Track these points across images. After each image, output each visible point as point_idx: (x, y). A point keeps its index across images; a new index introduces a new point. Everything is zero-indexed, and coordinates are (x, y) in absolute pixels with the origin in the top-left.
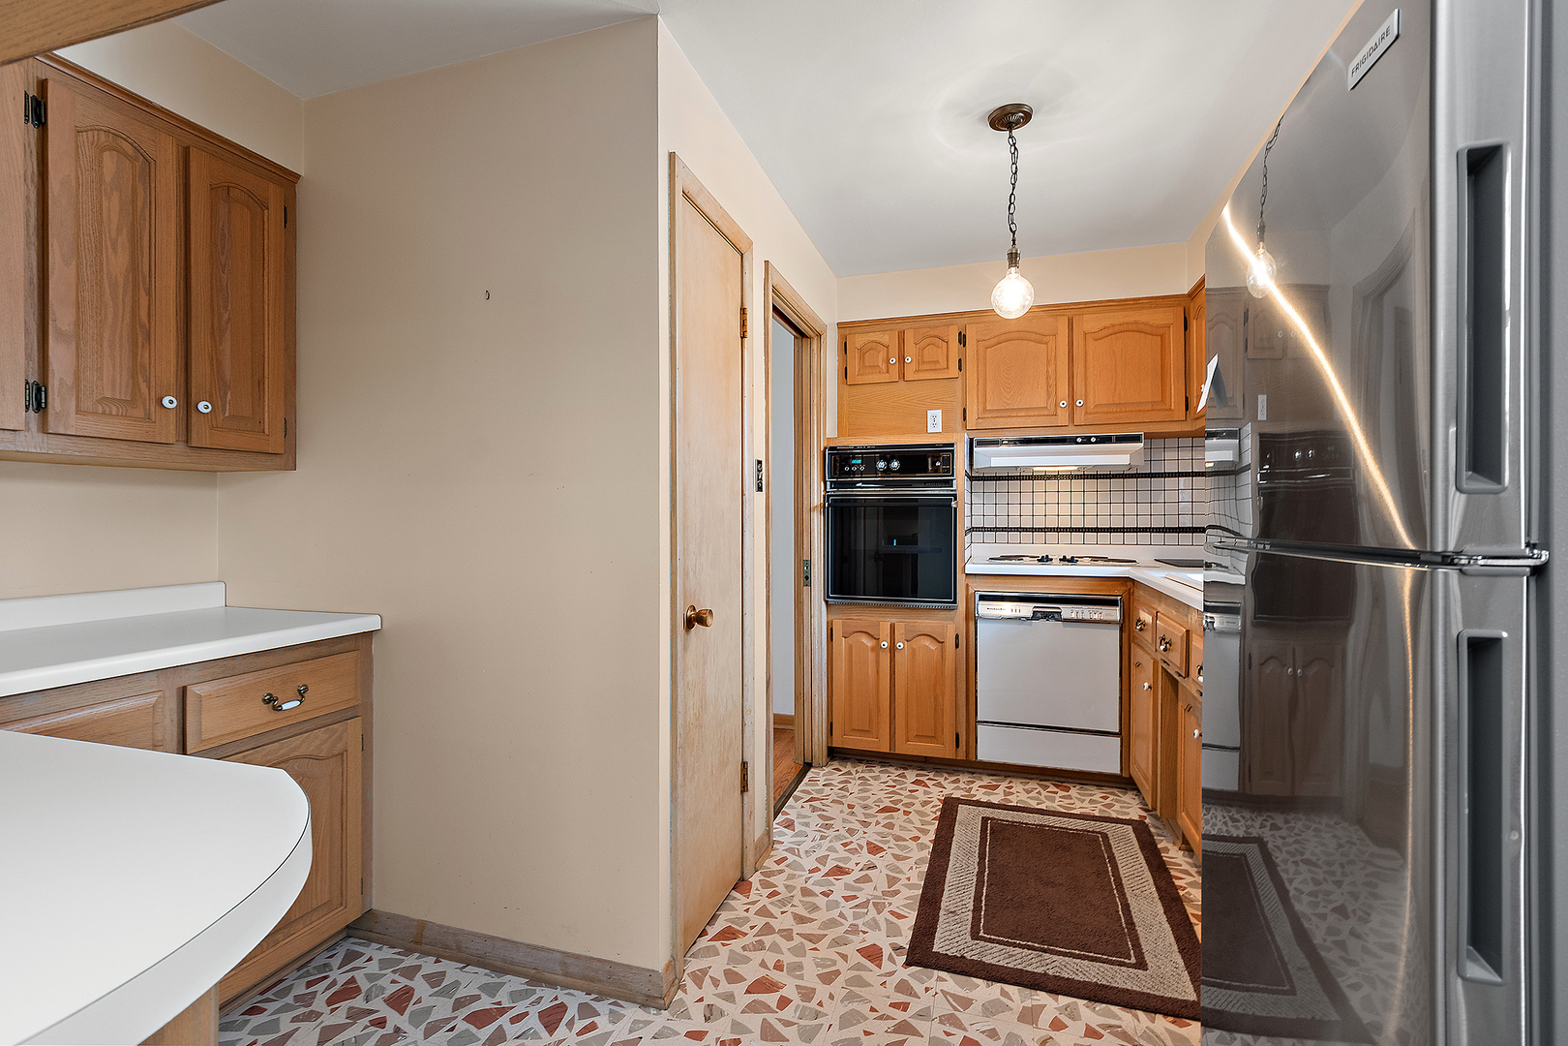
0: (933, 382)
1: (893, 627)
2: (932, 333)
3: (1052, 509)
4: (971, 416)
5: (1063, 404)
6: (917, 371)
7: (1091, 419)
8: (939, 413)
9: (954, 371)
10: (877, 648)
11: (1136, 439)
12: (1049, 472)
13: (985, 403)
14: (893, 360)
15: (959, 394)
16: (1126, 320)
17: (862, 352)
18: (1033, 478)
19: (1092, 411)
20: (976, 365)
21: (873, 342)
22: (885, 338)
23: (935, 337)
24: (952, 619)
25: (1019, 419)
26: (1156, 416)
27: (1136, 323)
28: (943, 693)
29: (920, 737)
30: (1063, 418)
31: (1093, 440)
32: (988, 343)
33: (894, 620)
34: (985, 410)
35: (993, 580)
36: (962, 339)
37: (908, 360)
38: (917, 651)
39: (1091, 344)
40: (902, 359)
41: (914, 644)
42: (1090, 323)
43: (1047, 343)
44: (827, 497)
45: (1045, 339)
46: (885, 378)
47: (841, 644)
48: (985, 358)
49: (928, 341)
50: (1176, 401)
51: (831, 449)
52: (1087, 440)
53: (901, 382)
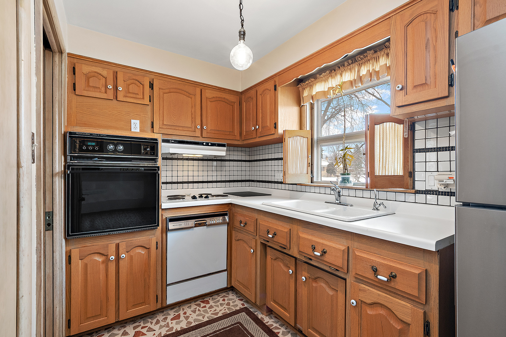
0: (134, 105)
1: (118, 246)
2: (134, 77)
3: (185, 173)
4: (156, 126)
5: (199, 127)
6: (126, 96)
7: (209, 135)
8: (138, 122)
9: (147, 101)
10: (107, 261)
11: (223, 145)
12: (190, 157)
13: (163, 121)
14: (110, 87)
15: (149, 114)
16: (221, 96)
17: (88, 77)
18: (183, 159)
19: (209, 132)
20: (158, 100)
21: (95, 72)
22: (104, 73)
23: (136, 80)
24: (154, 234)
25: (180, 131)
26: (231, 137)
27: (224, 98)
28: (149, 276)
29: (135, 306)
30: (198, 134)
31: (210, 144)
32: (164, 91)
33: (118, 242)
34: (163, 124)
35: (175, 211)
36: (151, 86)
37: (120, 89)
38: (134, 257)
39: (209, 103)
40: (116, 88)
41: (132, 253)
42: (208, 94)
43: (191, 98)
44: (67, 166)
45: (191, 96)
46: (104, 96)
47: (78, 264)
48: (163, 98)
49: (132, 81)
50: (237, 132)
51: (70, 133)
52: (207, 144)
53: (115, 101)
